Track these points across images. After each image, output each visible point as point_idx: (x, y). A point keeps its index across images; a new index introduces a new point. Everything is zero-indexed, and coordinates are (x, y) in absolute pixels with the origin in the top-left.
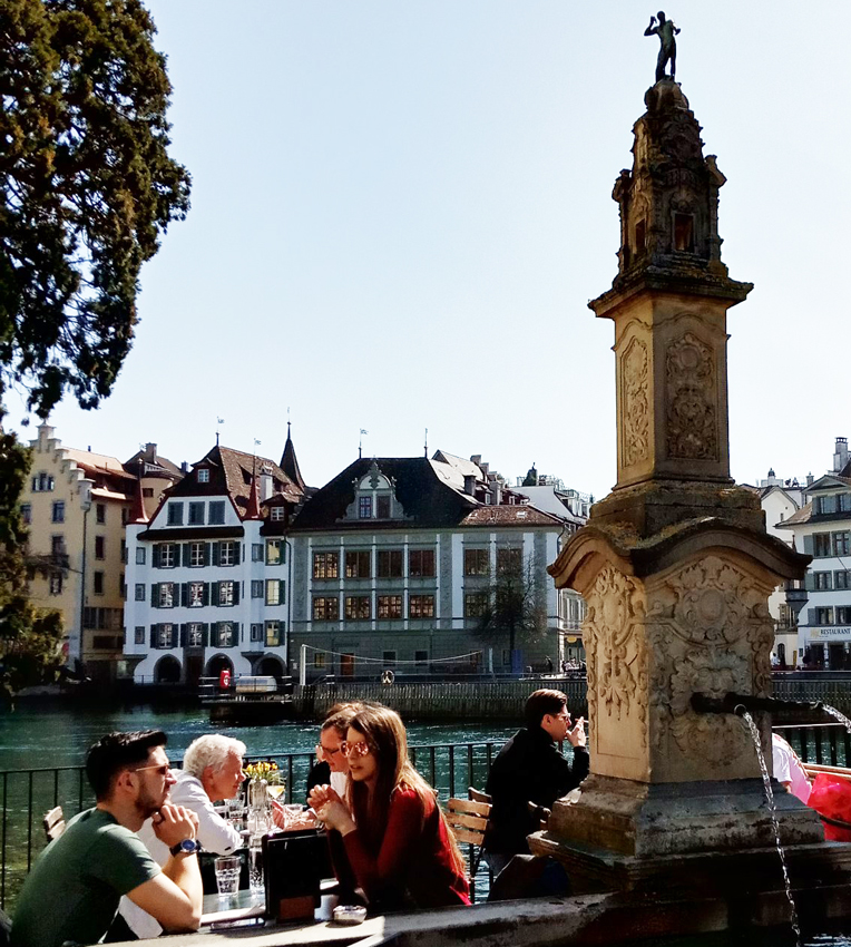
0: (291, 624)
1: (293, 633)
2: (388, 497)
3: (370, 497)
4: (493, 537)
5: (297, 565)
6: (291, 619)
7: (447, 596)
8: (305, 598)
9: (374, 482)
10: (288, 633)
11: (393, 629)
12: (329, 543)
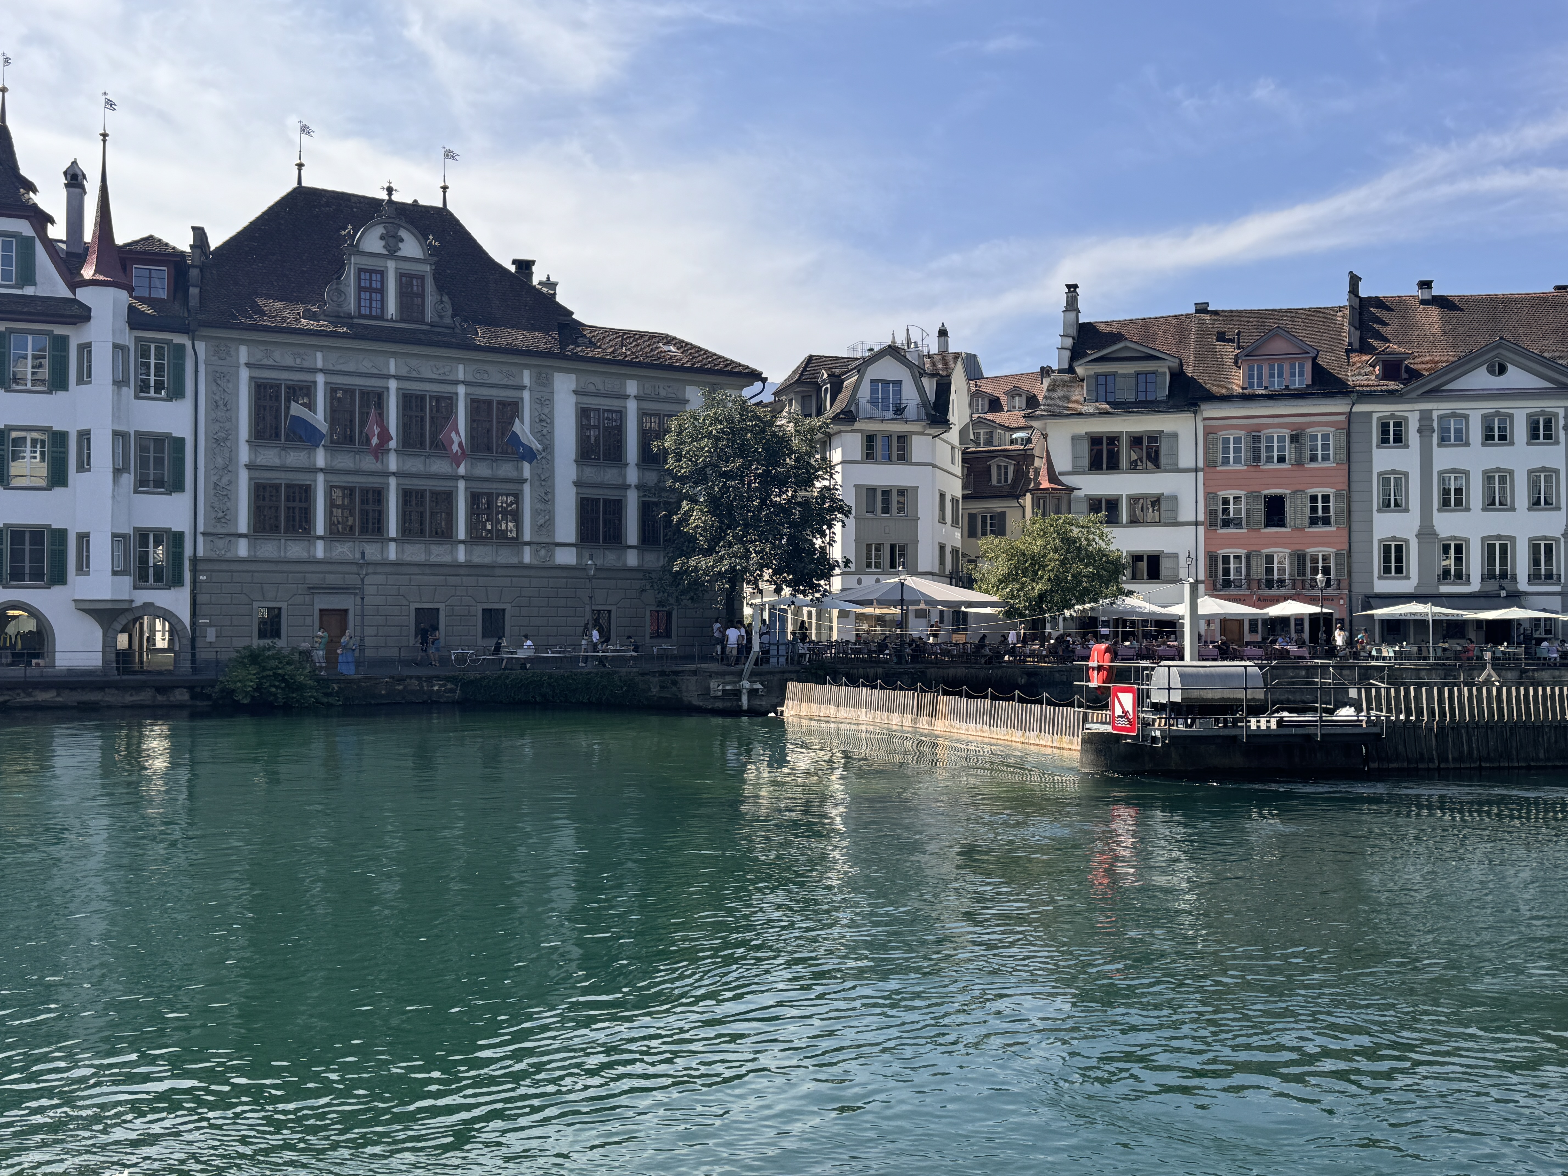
0: (200, 539)
1: (205, 560)
2: (422, 278)
3: (382, 273)
4: (632, 387)
5: (214, 405)
6: (201, 528)
7: (546, 498)
8: (233, 482)
9: (392, 241)
10: (195, 560)
11: (434, 559)
12: (289, 361)
